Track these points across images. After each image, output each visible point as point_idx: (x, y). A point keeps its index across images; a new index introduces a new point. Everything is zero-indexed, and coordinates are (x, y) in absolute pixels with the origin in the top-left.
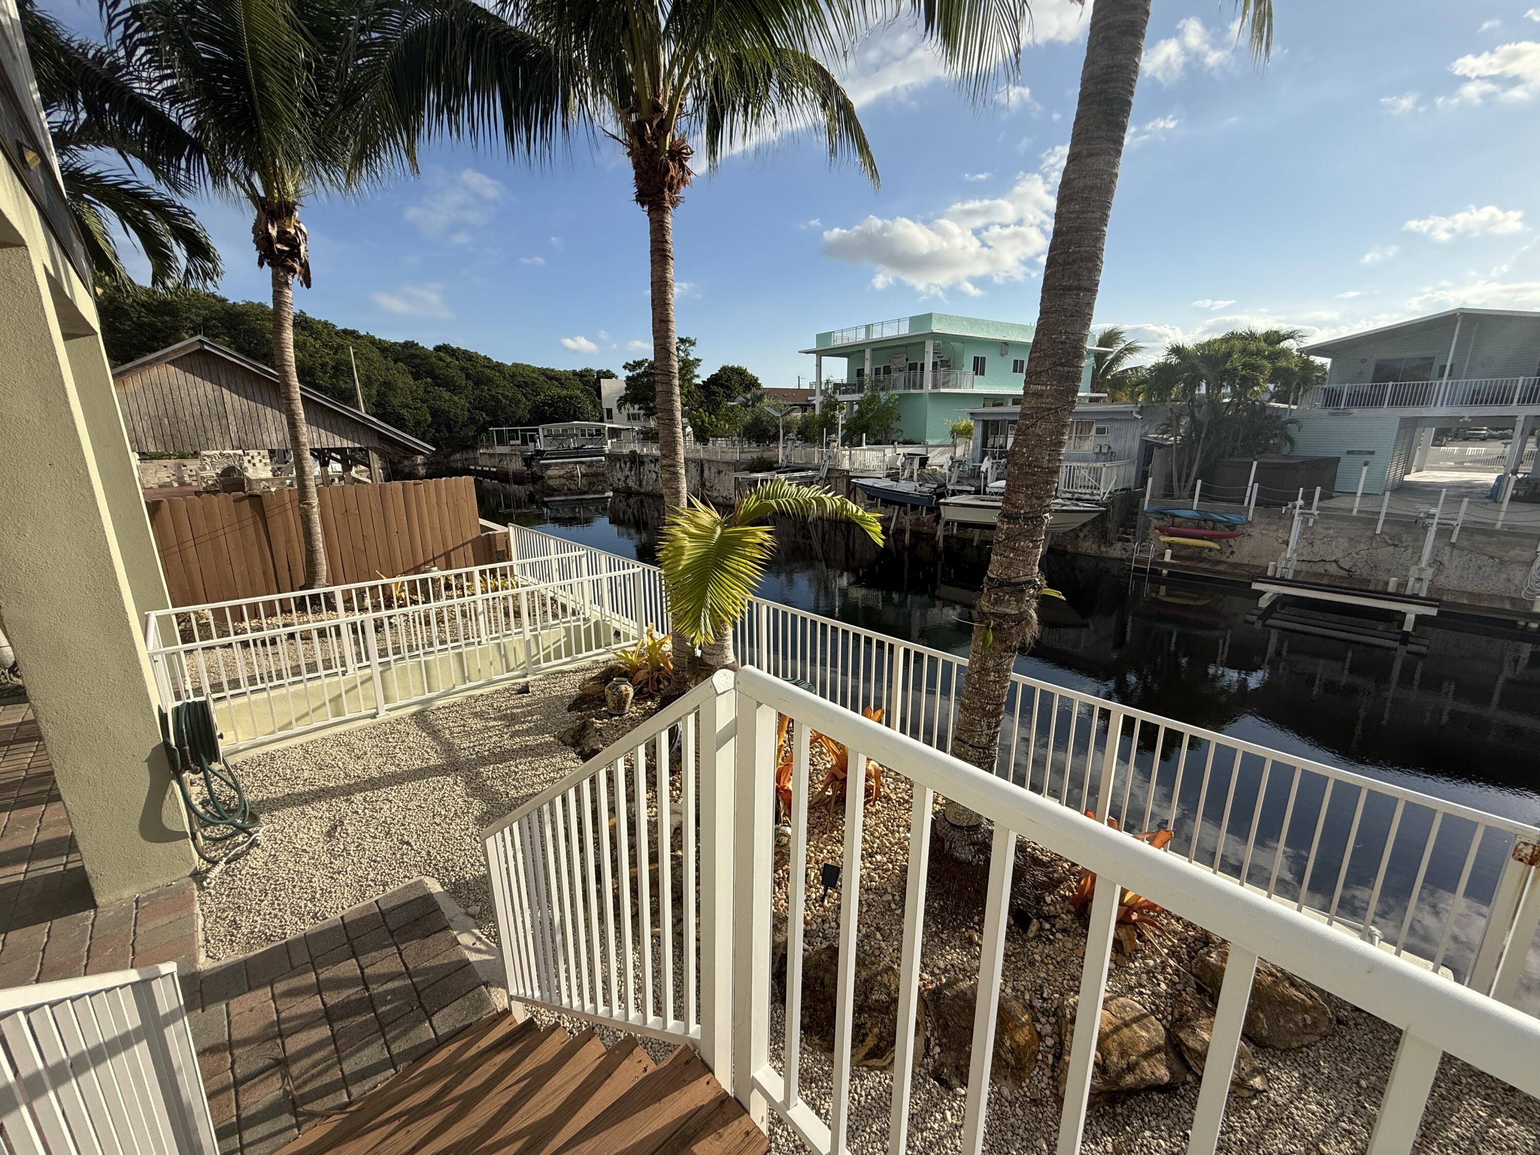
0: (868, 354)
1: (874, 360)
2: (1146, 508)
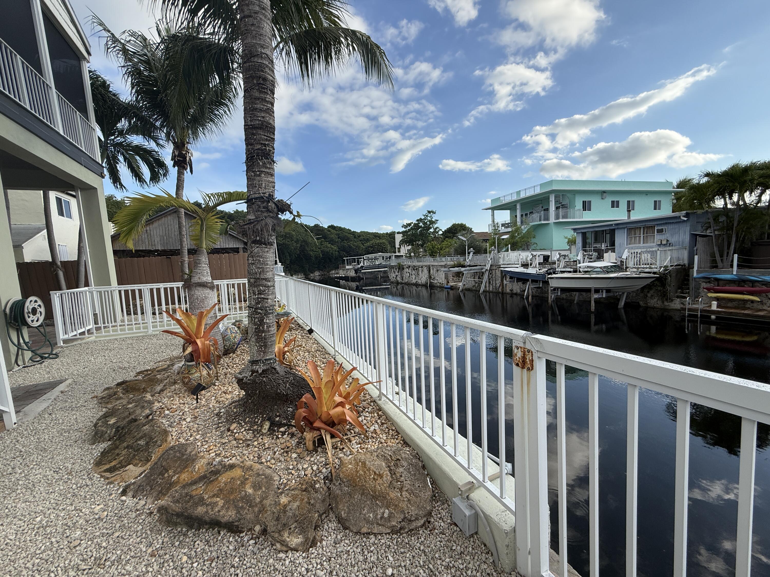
0: (518, 207)
1: (522, 209)
2: (695, 275)
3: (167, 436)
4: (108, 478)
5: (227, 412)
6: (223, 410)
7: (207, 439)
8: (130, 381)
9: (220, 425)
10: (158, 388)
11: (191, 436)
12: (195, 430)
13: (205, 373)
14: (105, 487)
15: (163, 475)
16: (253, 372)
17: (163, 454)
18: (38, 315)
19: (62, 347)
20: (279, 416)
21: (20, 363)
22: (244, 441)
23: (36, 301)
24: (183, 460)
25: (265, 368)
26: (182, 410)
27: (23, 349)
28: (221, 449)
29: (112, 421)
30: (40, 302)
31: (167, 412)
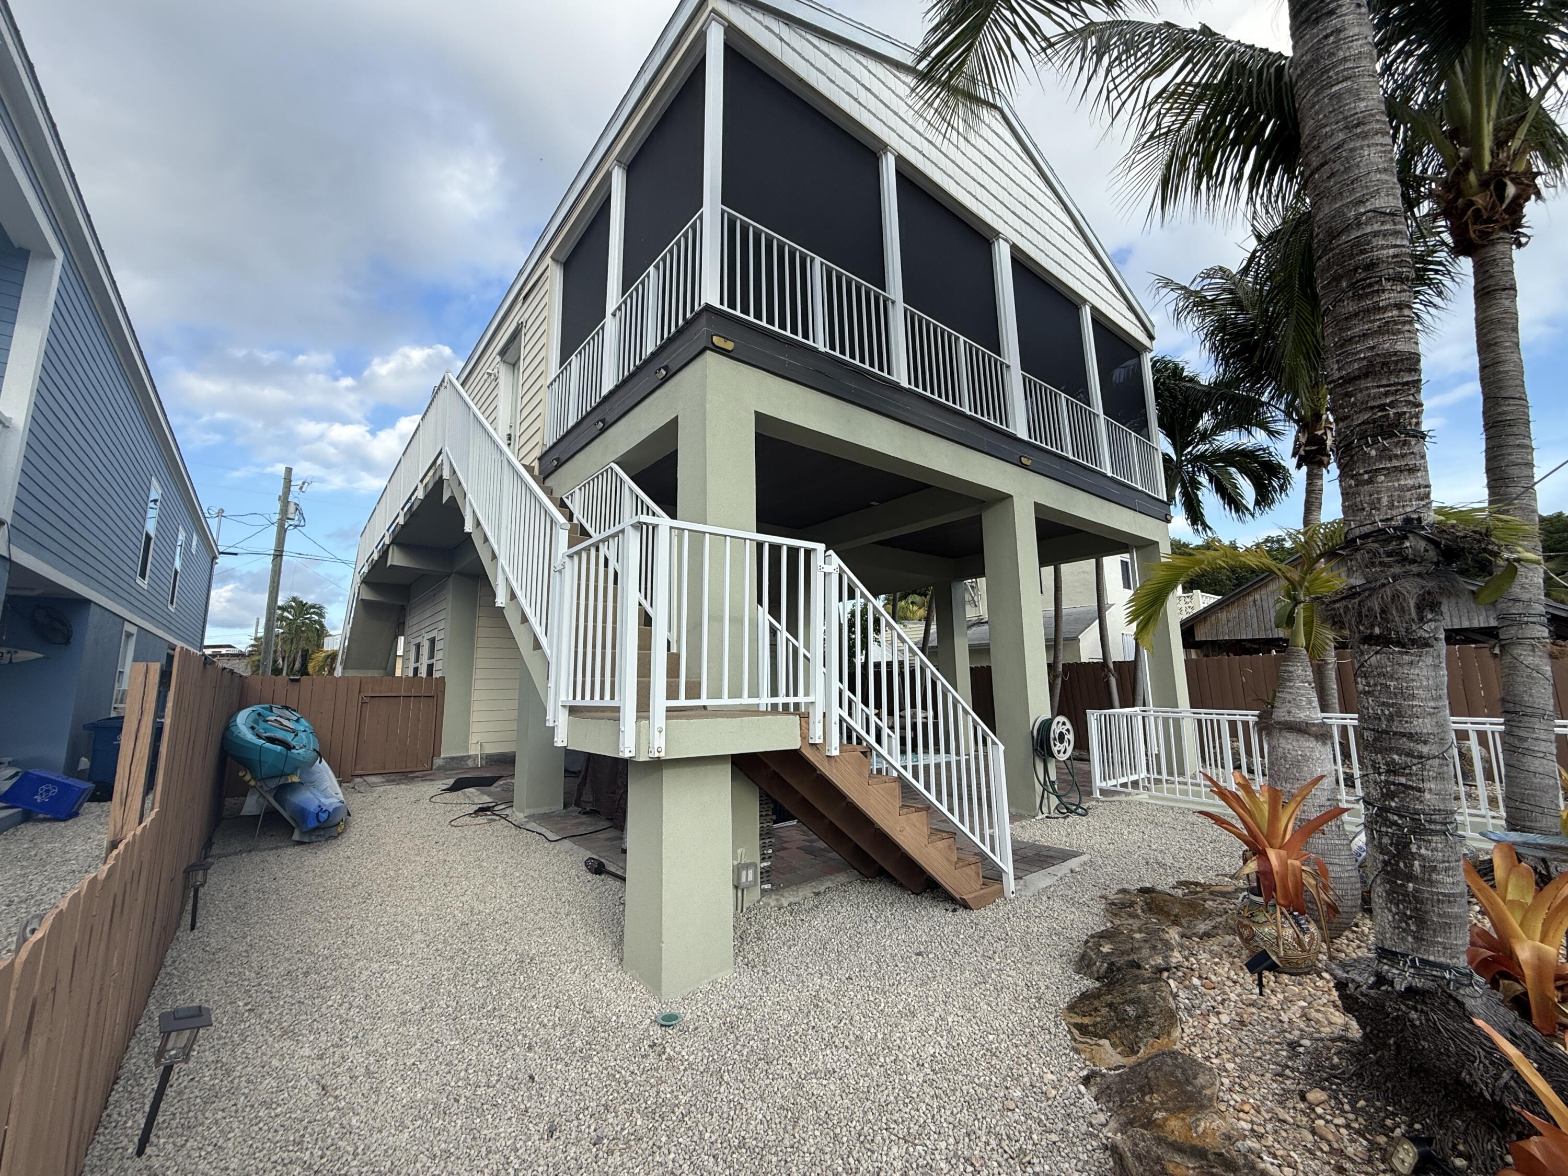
3: (1173, 1025)
4: (1075, 1040)
5: (1315, 1054)
6: (1306, 1042)
7: (1245, 1084)
8: (1159, 892)
9: (1288, 1072)
10: (1202, 927)
11: (1218, 1055)
12: (1231, 1049)
13: (1288, 933)
14: (1068, 1051)
15: (1144, 1095)
16: (1381, 980)
17: (1156, 1056)
18: (1066, 744)
19: (1097, 800)
20: (1468, 1157)
21: (1045, 809)
22: (1332, 1151)
23: (1064, 724)
24: (1184, 1092)
25: (1418, 983)
26: (1225, 993)
27: (1048, 792)
28: (1269, 1127)
29: (1106, 949)
30: (1069, 726)
31: (1196, 981)
